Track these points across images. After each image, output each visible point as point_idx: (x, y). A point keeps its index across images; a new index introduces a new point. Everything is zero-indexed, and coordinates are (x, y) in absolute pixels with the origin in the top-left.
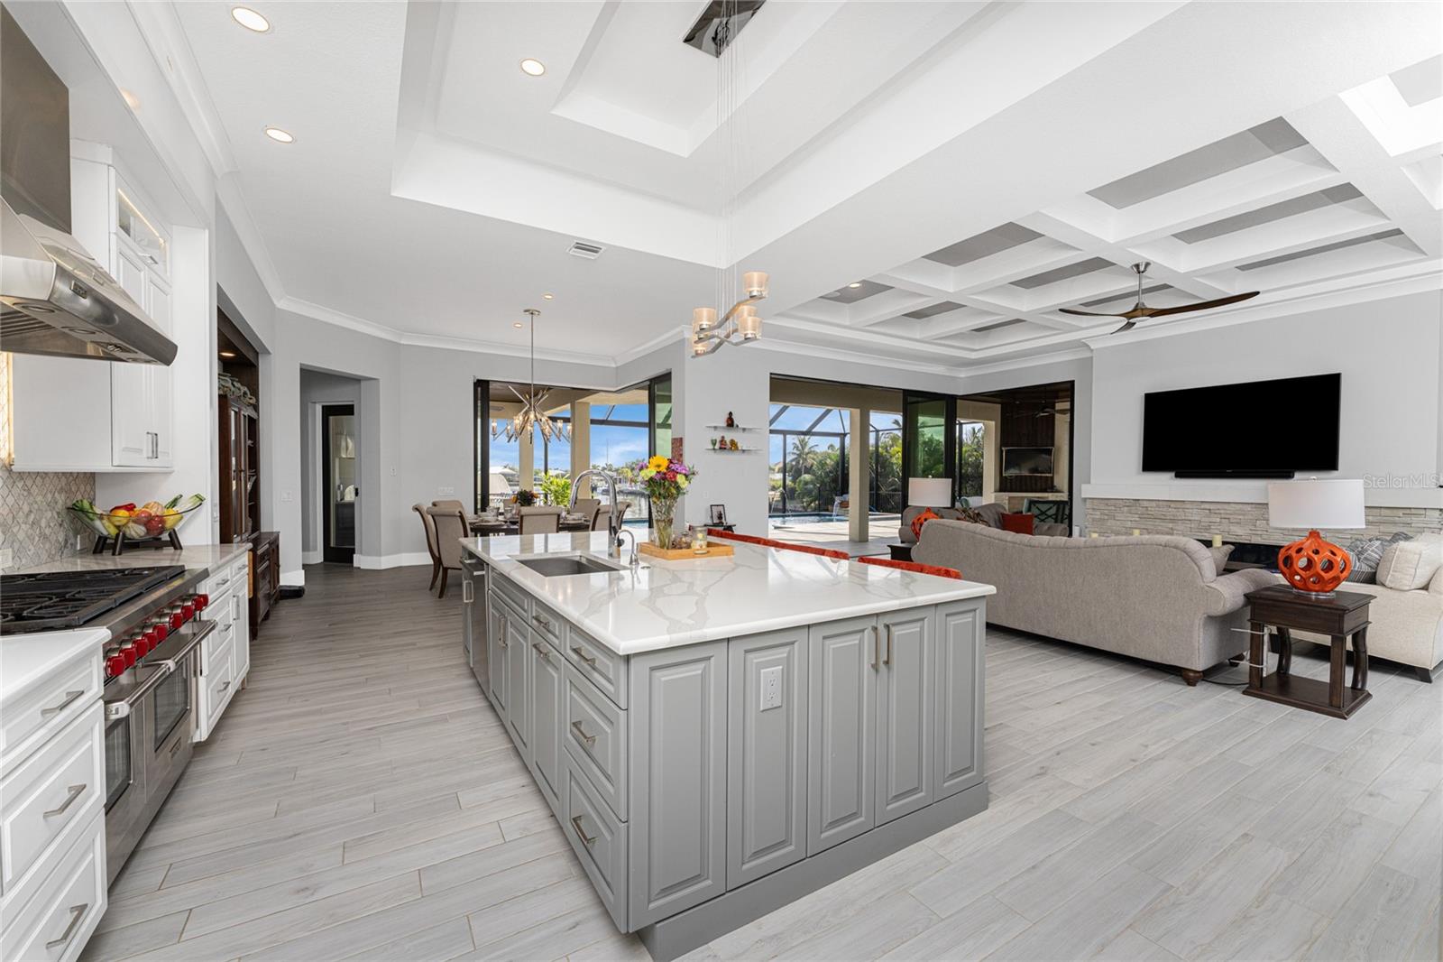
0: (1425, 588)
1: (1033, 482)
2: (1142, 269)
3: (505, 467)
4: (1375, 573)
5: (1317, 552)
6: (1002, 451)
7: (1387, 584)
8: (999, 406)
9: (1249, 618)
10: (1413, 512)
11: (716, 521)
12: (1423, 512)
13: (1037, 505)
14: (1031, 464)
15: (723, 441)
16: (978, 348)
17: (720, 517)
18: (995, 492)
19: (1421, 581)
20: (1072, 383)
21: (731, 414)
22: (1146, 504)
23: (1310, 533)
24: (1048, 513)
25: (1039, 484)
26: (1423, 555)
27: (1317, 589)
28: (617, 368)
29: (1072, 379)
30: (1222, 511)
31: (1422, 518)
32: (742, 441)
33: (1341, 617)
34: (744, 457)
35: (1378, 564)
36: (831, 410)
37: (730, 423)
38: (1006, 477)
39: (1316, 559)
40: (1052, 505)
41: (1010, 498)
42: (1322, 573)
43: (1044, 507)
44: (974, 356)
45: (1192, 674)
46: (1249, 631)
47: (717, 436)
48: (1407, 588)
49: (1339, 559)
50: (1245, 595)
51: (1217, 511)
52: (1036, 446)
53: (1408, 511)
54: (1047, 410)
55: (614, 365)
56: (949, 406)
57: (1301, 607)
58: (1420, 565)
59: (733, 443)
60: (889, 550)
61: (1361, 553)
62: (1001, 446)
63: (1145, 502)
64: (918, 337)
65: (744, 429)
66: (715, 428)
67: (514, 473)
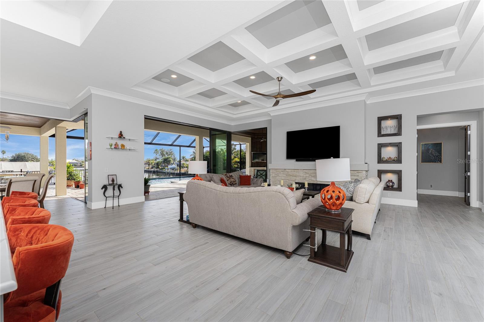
0: (368, 202)
1: (261, 164)
2: (280, 79)
3: (74, 160)
4: (352, 196)
5: (334, 192)
6: (251, 153)
7: (356, 201)
8: (250, 138)
9: (309, 224)
10: (359, 172)
11: (111, 182)
12: (361, 172)
13: (260, 172)
14: (262, 158)
15: (116, 145)
16: (235, 113)
17: (113, 181)
18: (250, 167)
19: (366, 200)
20: (266, 128)
21: (121, 132)
22: (288, 171)
23: (331, 183)
24: (263, 174)
25: (263, 164)
26: (367, 189)
27: (334, 209)
28: (70, 109)
29: (266, 127)
30: (309, 173)
31: (361, 174)
32: (128, 145)
33: (343, 223)
34: (130, 153)
35: (353, 193)
36: (180, 135)
37: (121, 136)
38: (253, 162)
39: (333, 195)
40: (264, 171)
41: (254, 169)
42: (335, 201)
43: (262, 172)
44: (234, 116)
45: (288, 253)
46: (310, 230)
47: (114, 142)
48: (363, 203)
49: (342, 195)
50: (308, 214)
51: (308, 173)
52: (262, 152)
53: (358, 172)
54: (262, 139)
55: (68, 108)
56: (228, 136)
57: (329, 219)
58: (366, 193)
59: (123, 146)
60: (179, 195)
61: (348, 189)
62: (252, 151)
63: (287, 170)
64: (210, 106)
65: (129, 140)
66: (112, 138)
67: (78, 162)
